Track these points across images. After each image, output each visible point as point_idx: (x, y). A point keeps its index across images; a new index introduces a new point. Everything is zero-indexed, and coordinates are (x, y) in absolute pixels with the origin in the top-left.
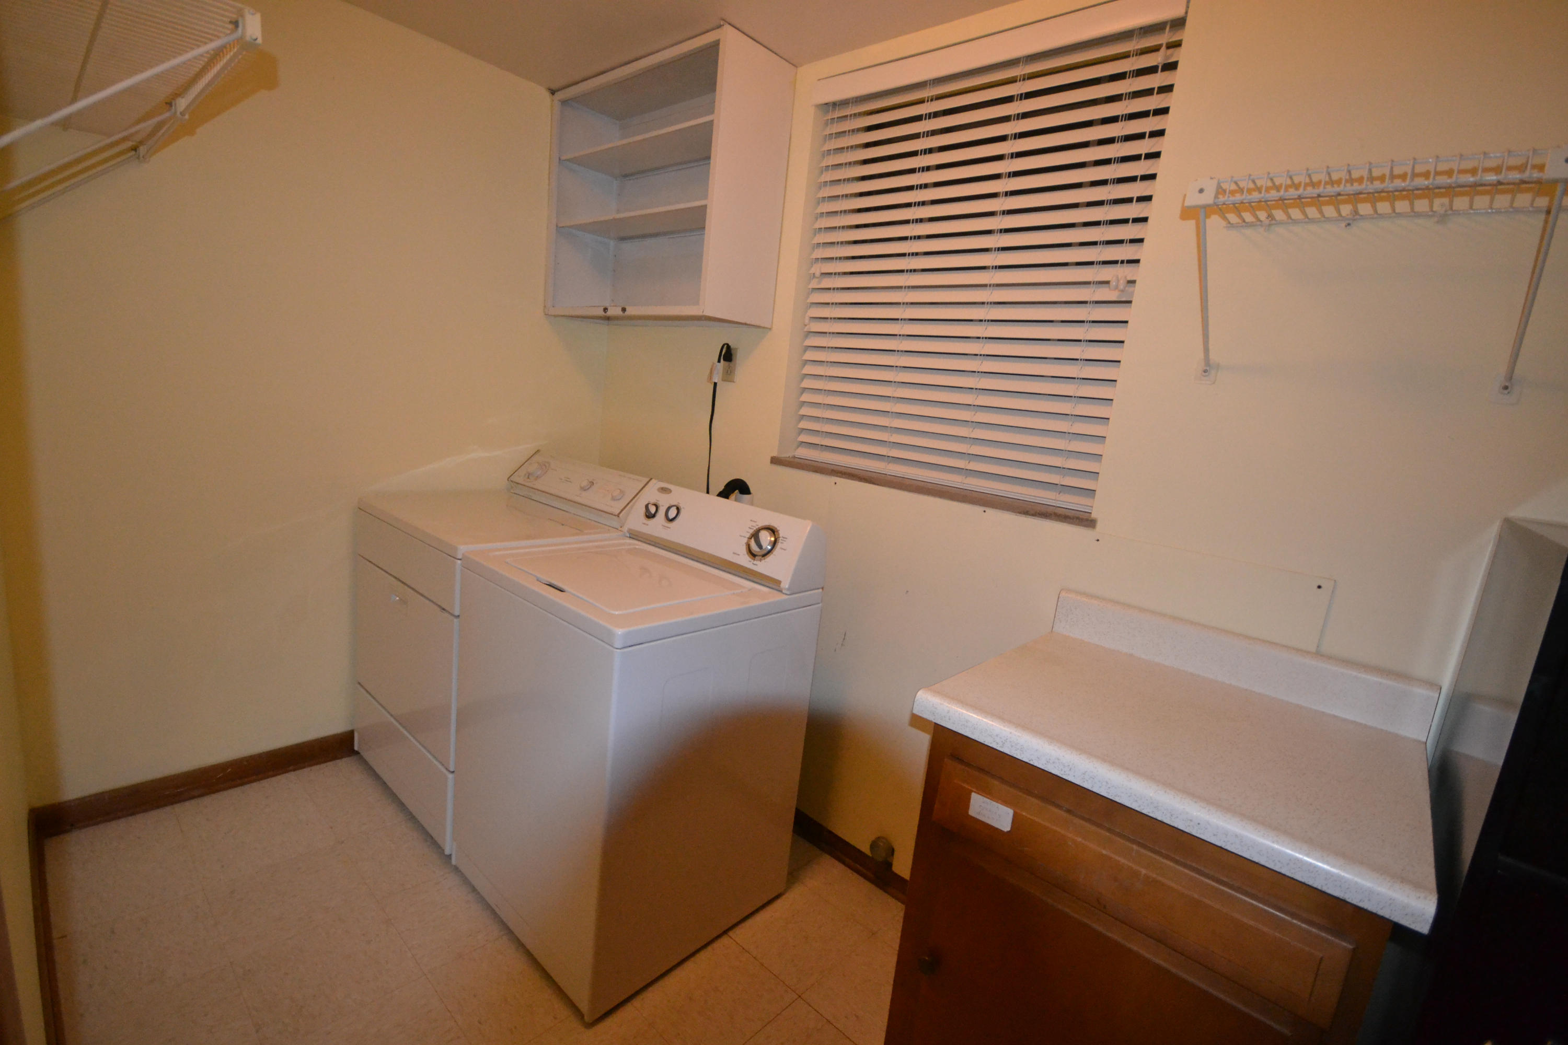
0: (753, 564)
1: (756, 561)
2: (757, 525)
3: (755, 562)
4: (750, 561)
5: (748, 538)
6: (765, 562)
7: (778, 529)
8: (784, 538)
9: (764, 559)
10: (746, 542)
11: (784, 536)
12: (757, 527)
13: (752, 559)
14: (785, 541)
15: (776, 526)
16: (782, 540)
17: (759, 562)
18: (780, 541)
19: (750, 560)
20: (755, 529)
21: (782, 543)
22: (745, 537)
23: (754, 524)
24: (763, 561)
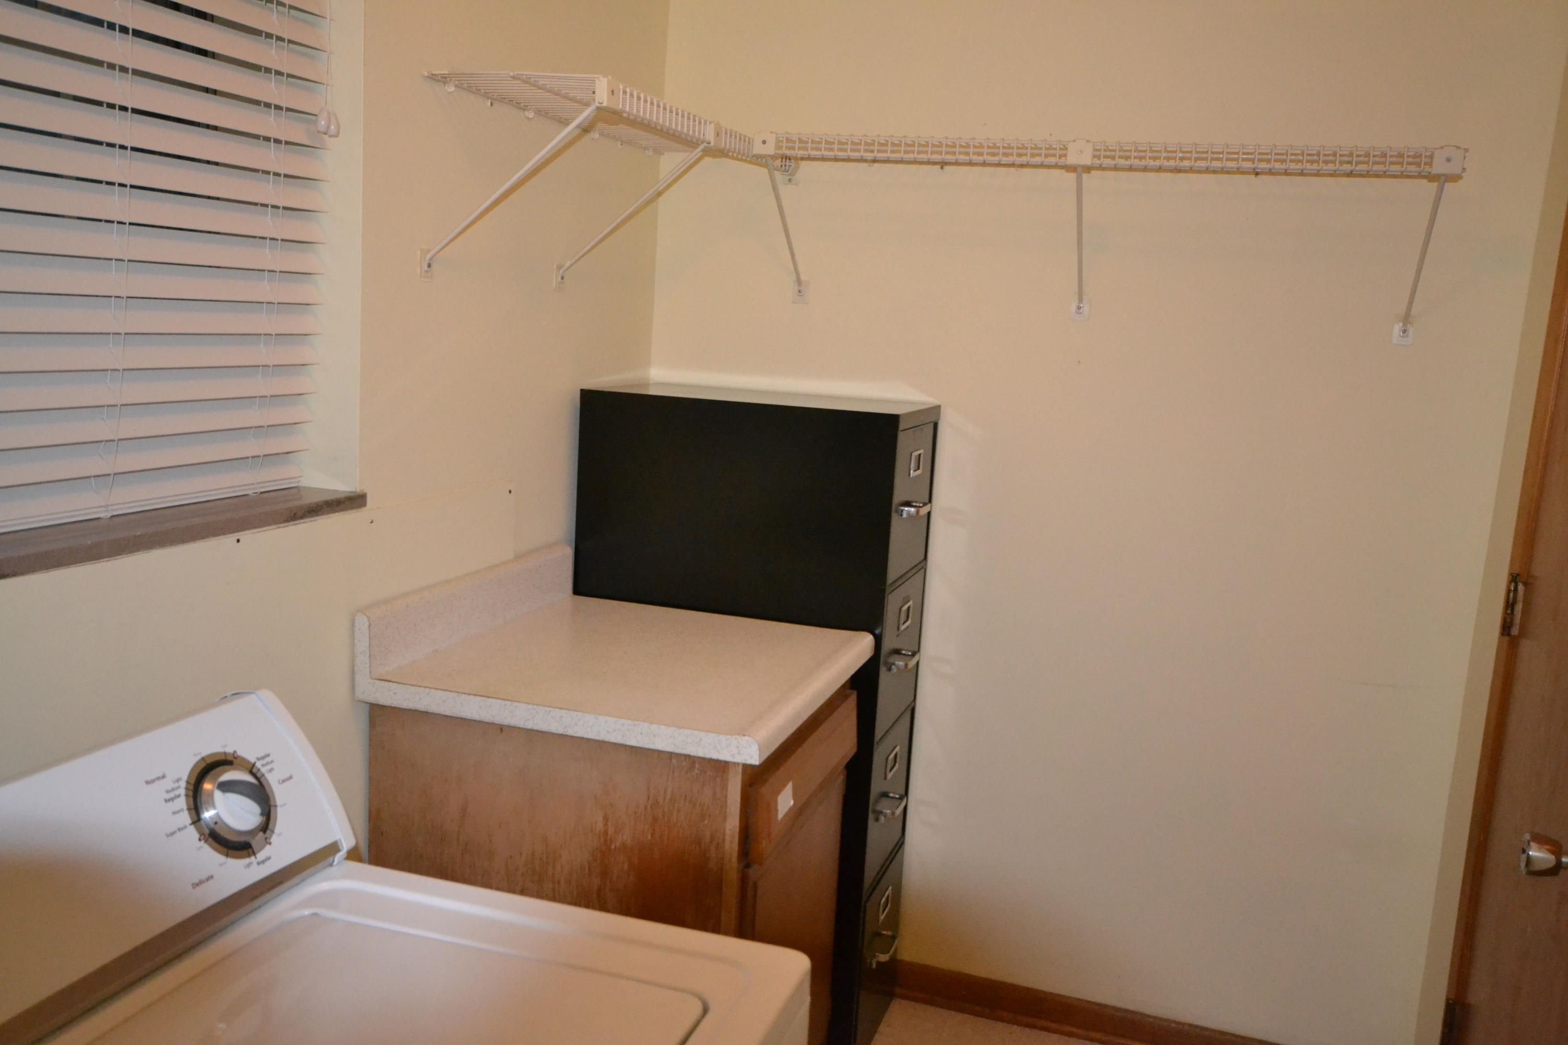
0: (259, 863)
1: (259, 851)
2: (178, 780)
3: (261, 856)
4: (249, 865)
5: (194, 823)
6: (279, 835)
7: (230, 750)
8: (263, 758)
9: (273, 832)
10: (197, 836)
11: (260, 756)
12: (183, 784)
13: (249, 856)
14: (272, 762)
15: (219, 749)
16: (263, 765)
17: (268, 846)
18: (263, 770)
19: (247, 861)
20: (182, 791)
21: (271, 770)
22: (185, 827)
23: (168, 783)
24: (274, 839)
